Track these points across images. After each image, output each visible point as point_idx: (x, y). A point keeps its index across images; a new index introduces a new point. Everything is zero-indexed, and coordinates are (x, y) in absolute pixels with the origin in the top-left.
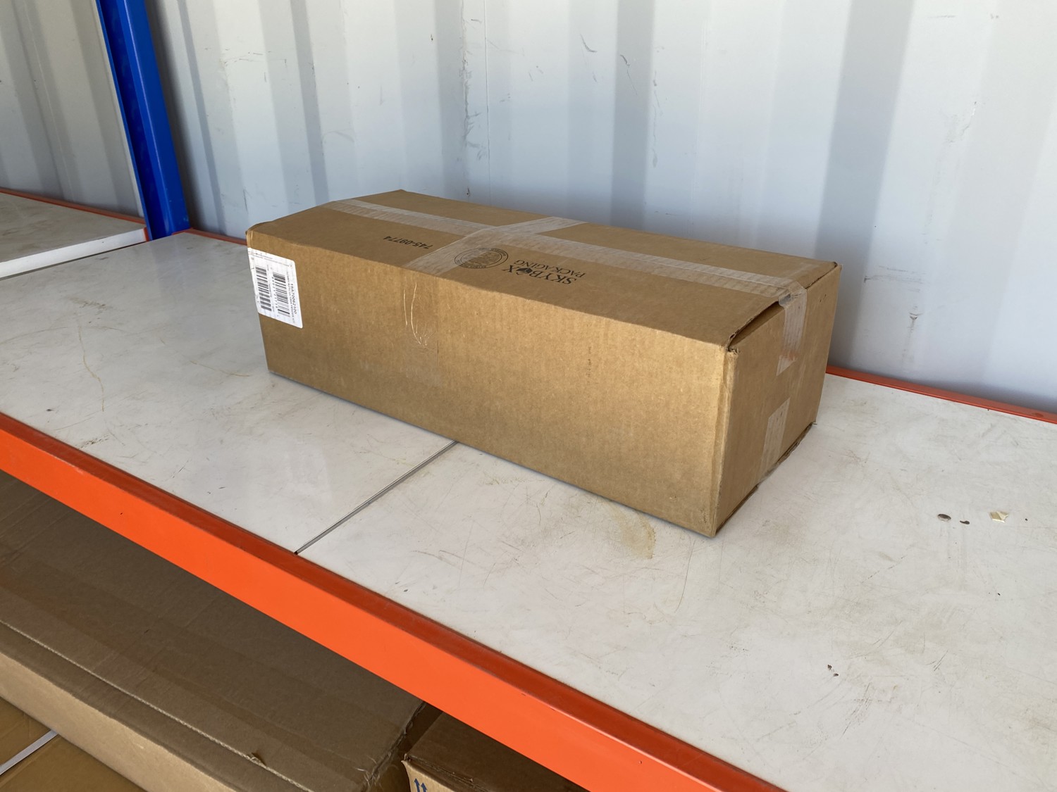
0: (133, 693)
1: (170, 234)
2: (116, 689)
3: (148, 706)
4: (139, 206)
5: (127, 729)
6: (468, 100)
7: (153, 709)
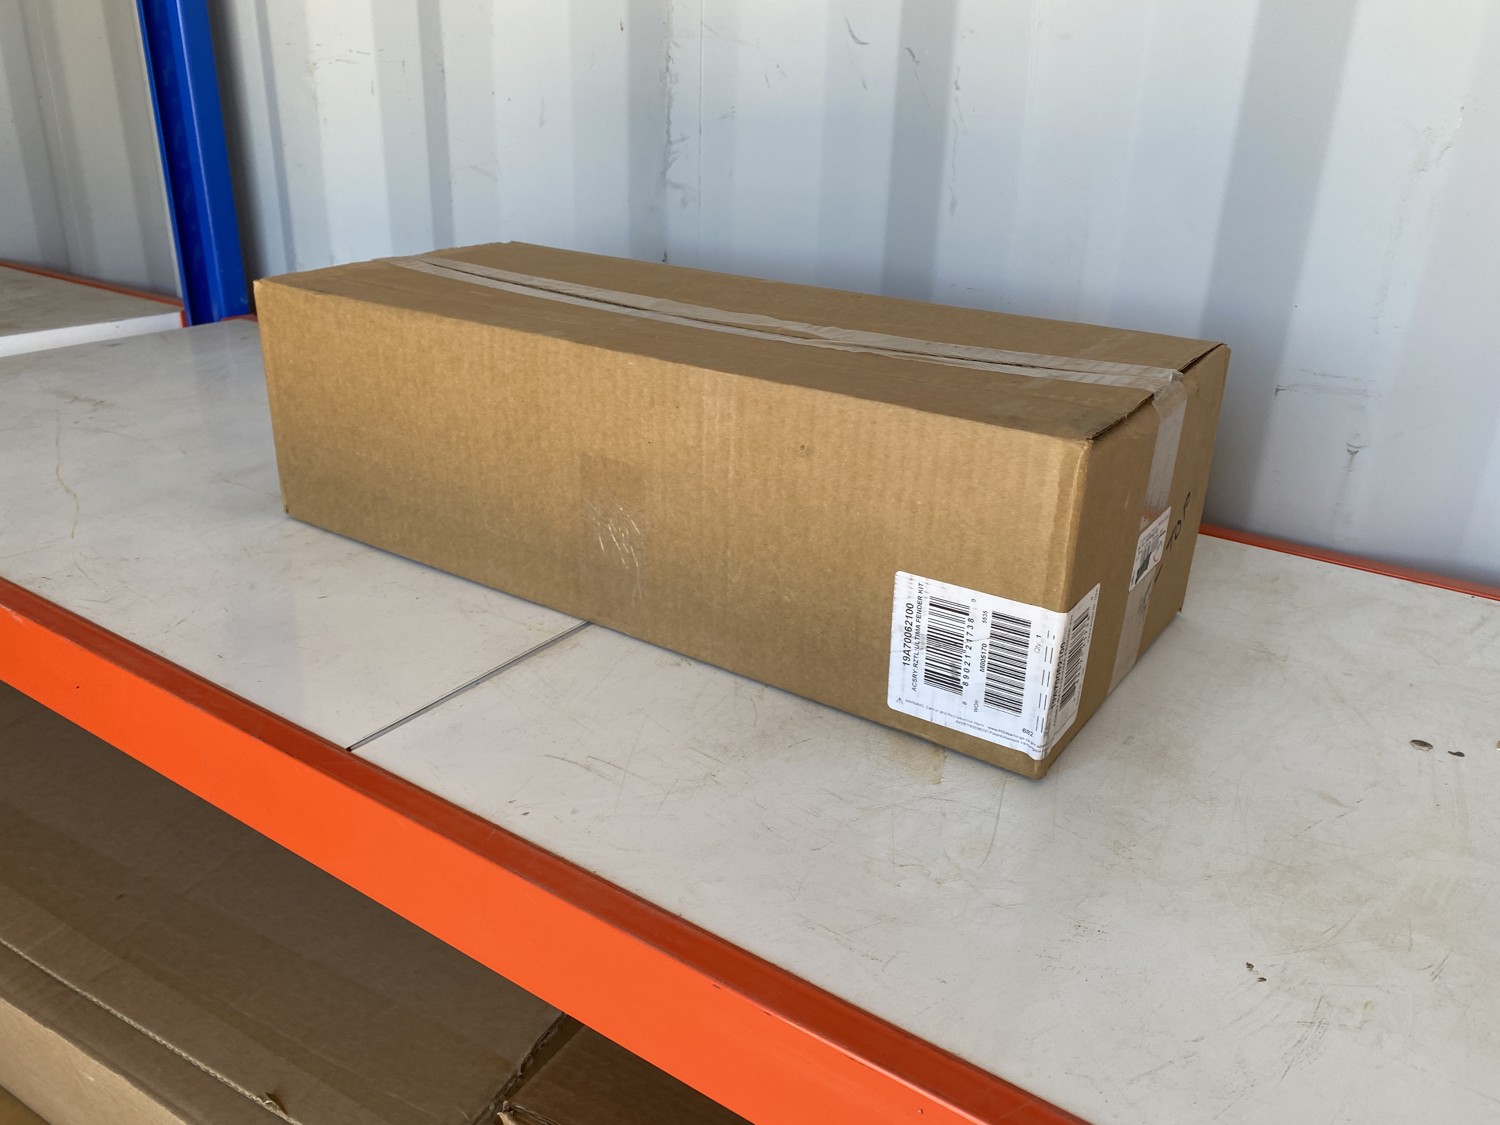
0: (85, 990)
1: (219, 320)
2: (59, 982)
3: (108, 1011)
4: (176, 282)
5: (70, 1045)
6: (672, 117)
7: (115, 1016)
